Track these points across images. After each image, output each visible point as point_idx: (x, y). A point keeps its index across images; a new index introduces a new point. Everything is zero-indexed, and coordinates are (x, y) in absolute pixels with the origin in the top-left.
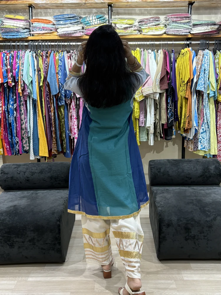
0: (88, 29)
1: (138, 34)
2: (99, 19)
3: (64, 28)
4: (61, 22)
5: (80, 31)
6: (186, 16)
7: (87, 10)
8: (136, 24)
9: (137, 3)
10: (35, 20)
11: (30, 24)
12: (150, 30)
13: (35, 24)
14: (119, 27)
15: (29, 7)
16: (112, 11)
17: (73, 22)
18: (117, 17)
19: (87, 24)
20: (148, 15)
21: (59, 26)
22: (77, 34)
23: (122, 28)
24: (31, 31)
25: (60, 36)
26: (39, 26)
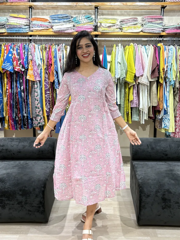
0: (78, 27)
1: (119, 31)
2: (88, 19)
3: (58, 26)
4: (56, 21)
5: (71, 28)
6: (159, 18)
7: (77, 11)
8: (118, 23)
9: (119, 6)
10: (35, 19)
11: (30, 22)
12: (130, 29)
13: (34, 22)
14: (104, 26)
15: (30, 8)
16: (98, 12)
17: (65, 20)
18: (102, 17)
19: (77, 22)
20: (127, 16)
21: (54, 24)
22: (69, 31)
23: (106, 26)
24: (31, 27)
25: (54, 32)
26: (37, 24)
